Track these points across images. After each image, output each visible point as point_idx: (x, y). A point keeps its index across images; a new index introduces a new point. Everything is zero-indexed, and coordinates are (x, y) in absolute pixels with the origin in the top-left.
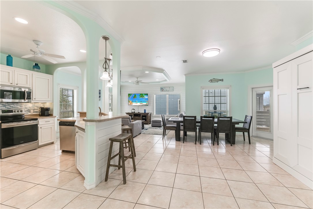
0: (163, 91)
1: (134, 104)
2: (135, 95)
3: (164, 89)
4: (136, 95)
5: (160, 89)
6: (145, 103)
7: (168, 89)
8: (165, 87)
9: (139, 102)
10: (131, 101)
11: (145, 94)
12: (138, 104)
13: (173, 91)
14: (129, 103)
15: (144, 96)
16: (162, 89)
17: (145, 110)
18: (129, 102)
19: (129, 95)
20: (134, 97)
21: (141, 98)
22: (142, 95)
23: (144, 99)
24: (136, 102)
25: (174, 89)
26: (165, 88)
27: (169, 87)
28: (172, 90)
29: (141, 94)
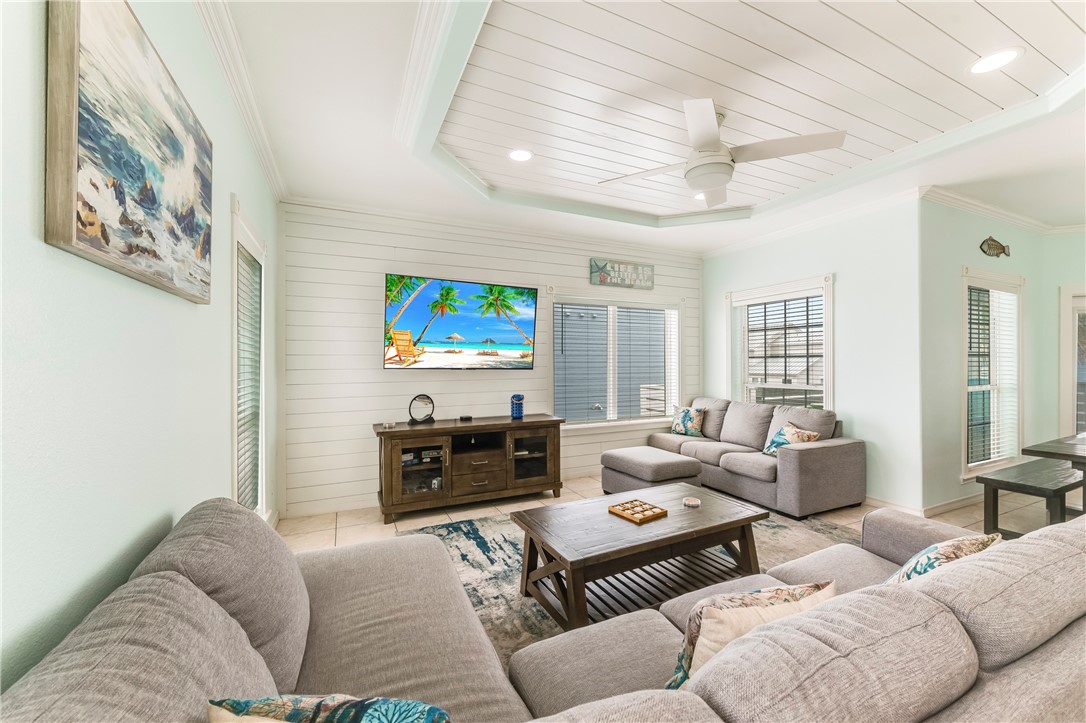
0: (603, 282)
1: (433, 356)
2: (447, 294)
3: (612, 274)
4: (455, 293)
5: (586, 272)
6: (512, 354)
7: (628, 274)
8: (613, 262)
9: (471, 344)
10: (403, 338)
11: (521, 291)
12: (469, 357)
13: (650, 288)
14: (392, 352)
15: (510, 302)
16: (599, 272)
17: (517, 401)
18: (390, 342)
19: (396, 283)
20: (440, 305)
21: (491, 314)
22: (495, 295)
23: (510, 321)
24: (449, 340)
25: (657, 280)
26: (616, 266)
27: (636, 266)
28: (649, 284)
29: (491, 287)
